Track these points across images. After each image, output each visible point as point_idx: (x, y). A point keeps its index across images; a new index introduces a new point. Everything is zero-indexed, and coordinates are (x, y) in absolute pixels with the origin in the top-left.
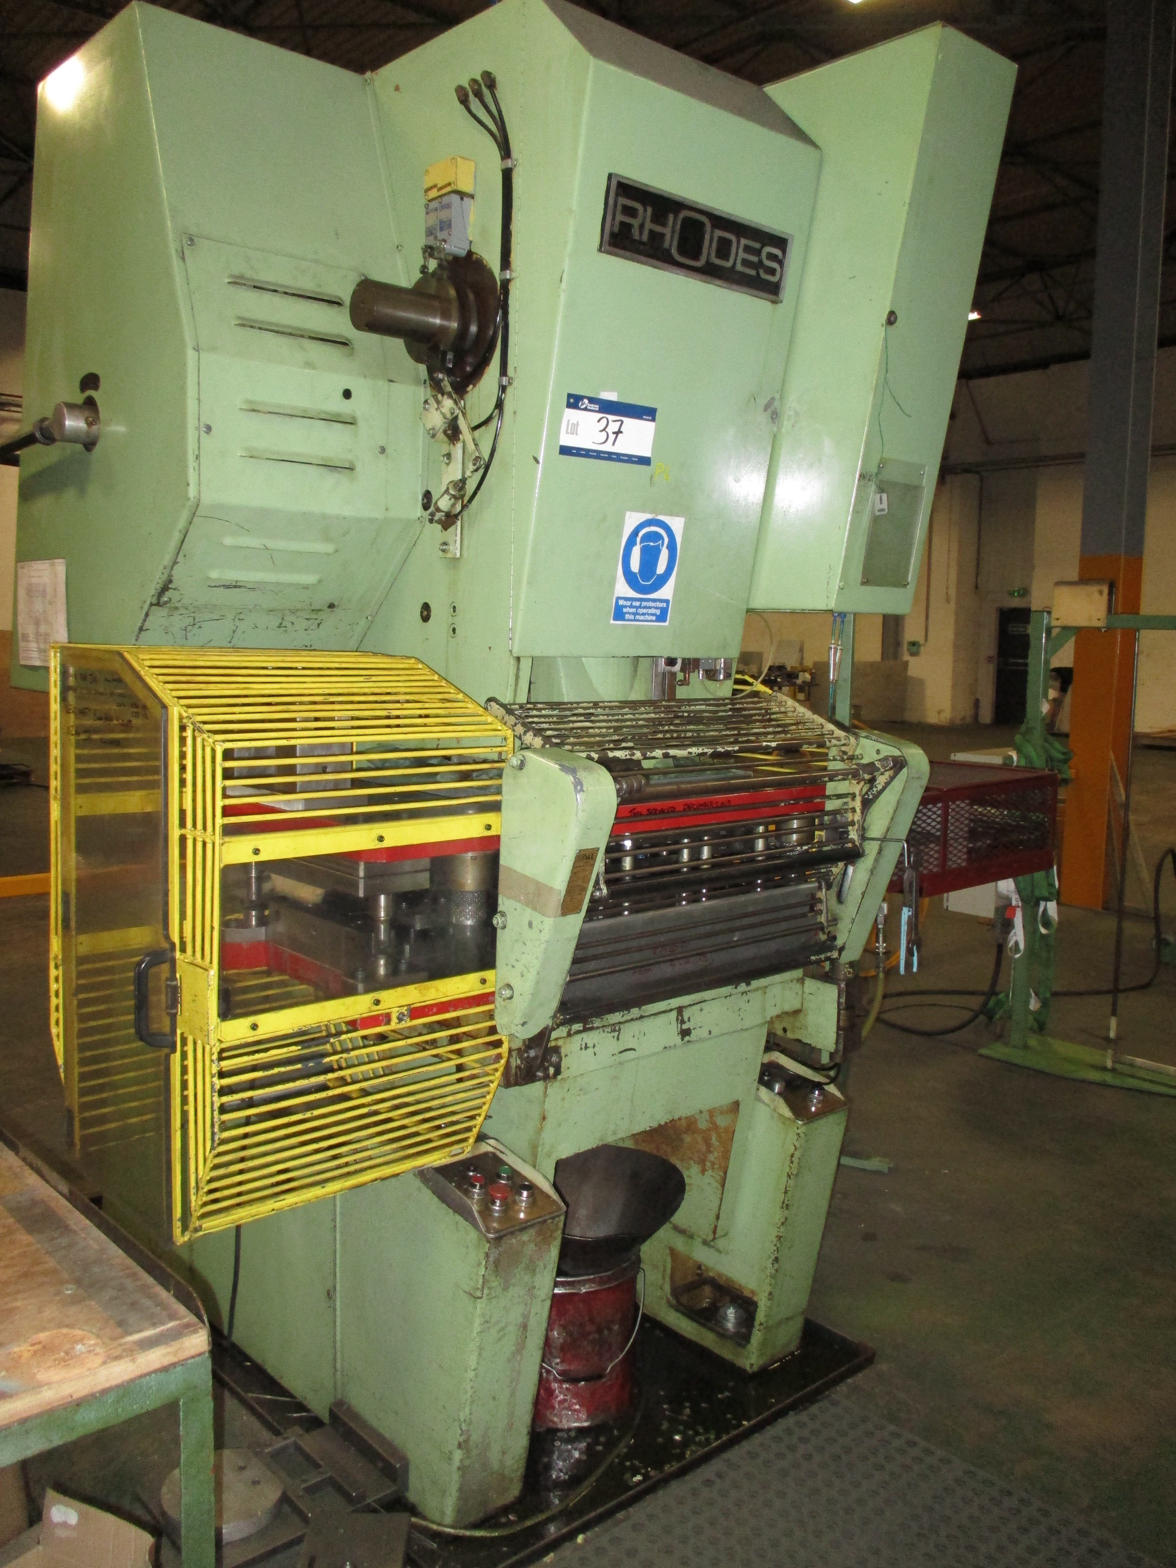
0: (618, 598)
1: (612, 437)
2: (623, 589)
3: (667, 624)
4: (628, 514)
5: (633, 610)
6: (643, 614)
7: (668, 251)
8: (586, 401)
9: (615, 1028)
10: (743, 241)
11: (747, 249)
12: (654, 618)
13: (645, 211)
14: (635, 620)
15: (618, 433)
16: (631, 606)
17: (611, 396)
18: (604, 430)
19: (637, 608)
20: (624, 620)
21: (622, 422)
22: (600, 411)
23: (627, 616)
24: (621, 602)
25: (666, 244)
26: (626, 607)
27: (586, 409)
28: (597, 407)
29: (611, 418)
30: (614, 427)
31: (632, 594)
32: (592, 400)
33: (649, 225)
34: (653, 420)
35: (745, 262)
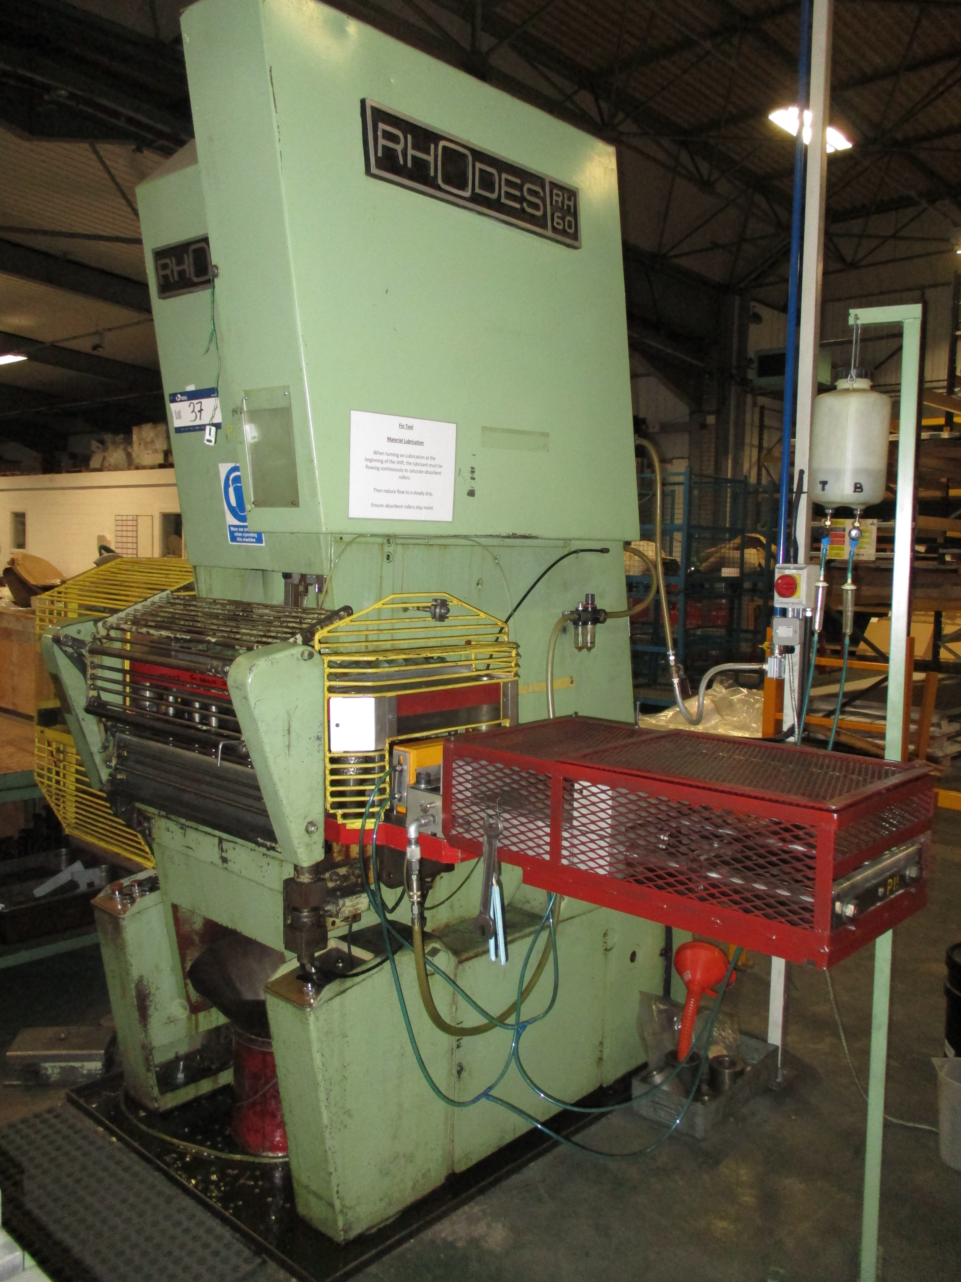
0: (230, 526)
1: (198, 414)
2: (228, 519)
3: (263, 545)
4: (220, 465)
5: (240, 534)
6: (247, 537)
7: (190, 279)
8: (179, 396)
9: (183, 827)
12: (254, 540)
14: (243, 542)
15: (201, 411)
16: (239, 532)
17: (193, 388)
18: (193, 411)
19: (242, 532)
20: (237, 542)
21: (201, 402)
22: (189, 399)
23: (238, 539)
24: (232, 529)
26: (235, 532)
27: (181, 401)
28: (185, 398)
29: (195, 402)
30: (198, 408)
31: (236, 522)
32: (182, 394)
33: (176, 269)
34: (218, 396)
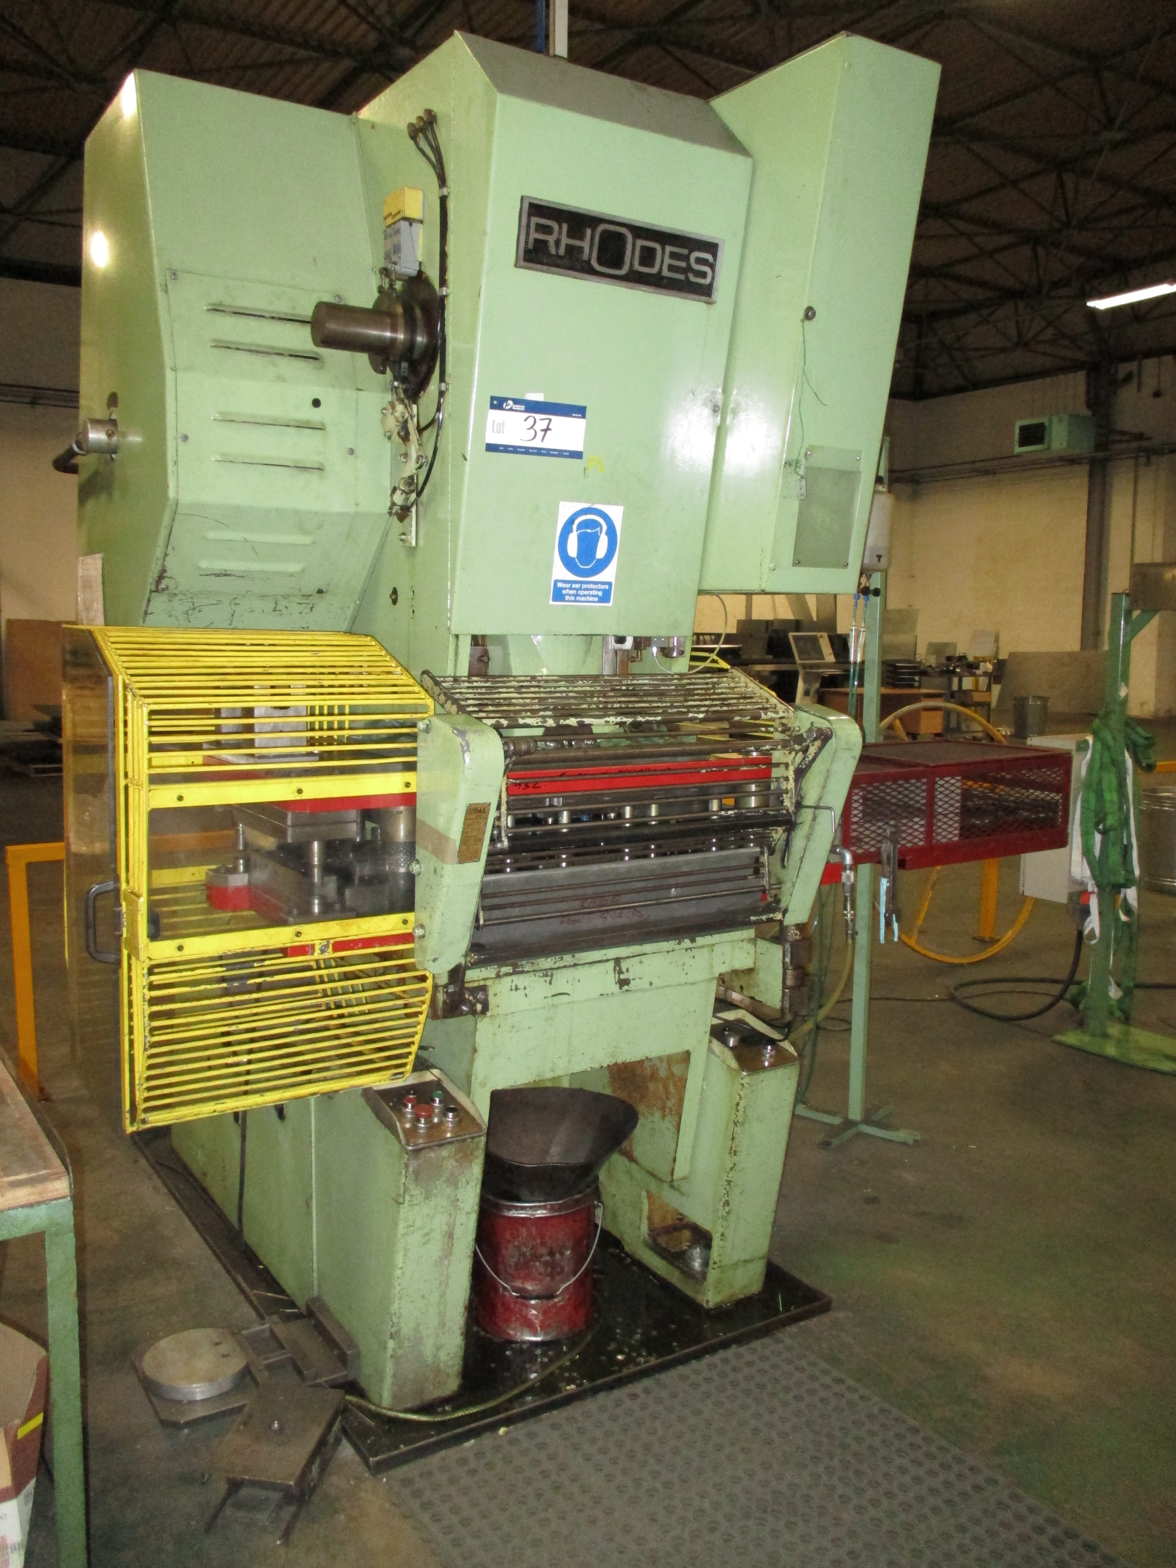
0: (556, 582)
1: (540, 434)
2: (560, 572)
3: (610, 604)
4: (562, 504)
5: (574, 592)
6: (584, 596)
7: (588, 262)
8: (510, 402)
9: (548, 973)
10: (669, 249)
11: (673, 255)
12: (596, 599)
13: (561, 228)
14: (575, 601)
15: (547, 430)
16: (571, 588)
17: (539, 397)
18: (532, 427)
19: (577, 590)
20: (564, 600)
21: (550, 420)
22: (526, 411)
23: (567, 598)
24: (560, 585)
25: (585, 256)
26: (565, 589)
27: (511, 410)
28: (523, 408)
29: (538, 416)
30: (541, 425)
31: (571, 577)
32: (516, 401)
33: (565, 241)
34: (584, 417)
35: (671, 268)
